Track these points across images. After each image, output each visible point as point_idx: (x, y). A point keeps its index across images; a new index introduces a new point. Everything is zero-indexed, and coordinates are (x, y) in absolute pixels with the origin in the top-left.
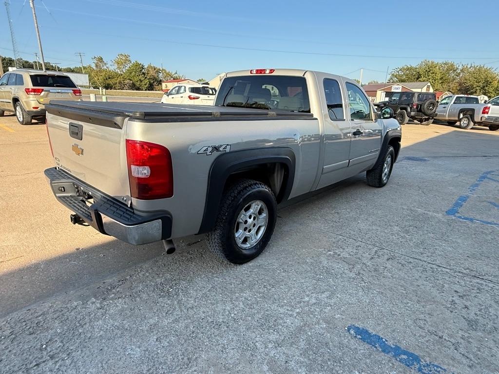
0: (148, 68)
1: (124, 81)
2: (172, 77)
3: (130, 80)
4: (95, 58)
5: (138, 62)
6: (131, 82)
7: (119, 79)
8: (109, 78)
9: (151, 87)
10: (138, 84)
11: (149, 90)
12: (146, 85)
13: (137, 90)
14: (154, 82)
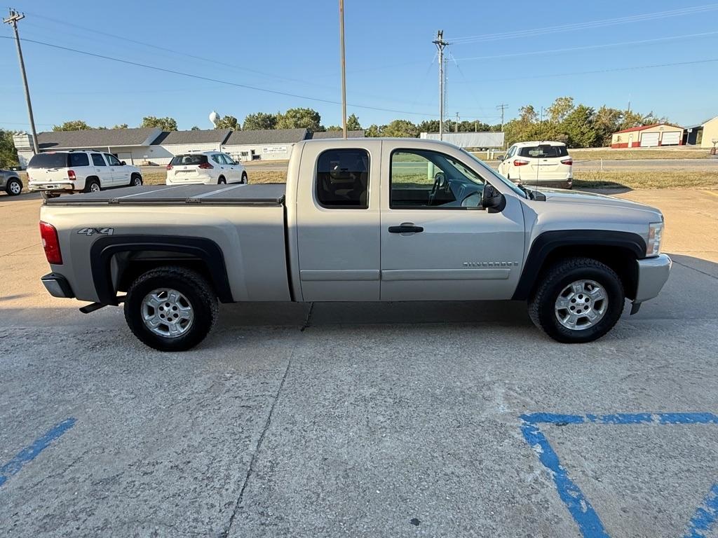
0: (599, 112)
1: (555, 135)
2: (640, 123)
3: (566, 134)
4: (523, 108)
5: (583, 105)
6: (567, 136)
7: (549, 134)
8: (536, 134)
9: (598, 141)
10: (576, 140)
11: (594, 146)
12: (590, 139)
13: (575, 148)
14: (605, 134)
